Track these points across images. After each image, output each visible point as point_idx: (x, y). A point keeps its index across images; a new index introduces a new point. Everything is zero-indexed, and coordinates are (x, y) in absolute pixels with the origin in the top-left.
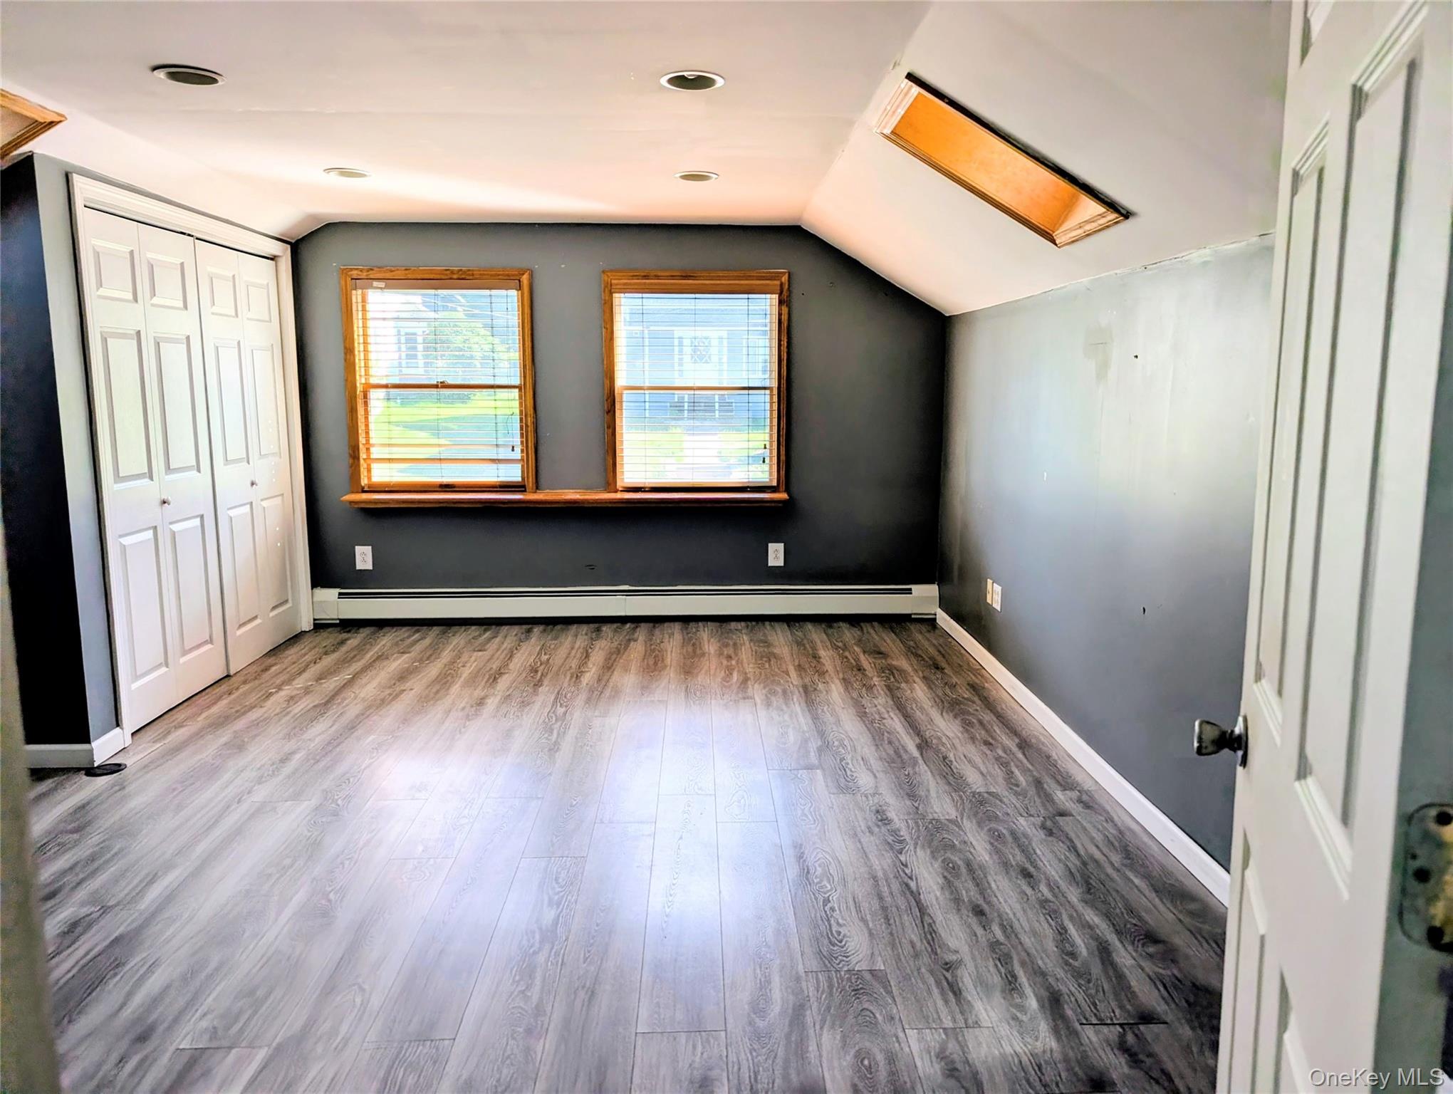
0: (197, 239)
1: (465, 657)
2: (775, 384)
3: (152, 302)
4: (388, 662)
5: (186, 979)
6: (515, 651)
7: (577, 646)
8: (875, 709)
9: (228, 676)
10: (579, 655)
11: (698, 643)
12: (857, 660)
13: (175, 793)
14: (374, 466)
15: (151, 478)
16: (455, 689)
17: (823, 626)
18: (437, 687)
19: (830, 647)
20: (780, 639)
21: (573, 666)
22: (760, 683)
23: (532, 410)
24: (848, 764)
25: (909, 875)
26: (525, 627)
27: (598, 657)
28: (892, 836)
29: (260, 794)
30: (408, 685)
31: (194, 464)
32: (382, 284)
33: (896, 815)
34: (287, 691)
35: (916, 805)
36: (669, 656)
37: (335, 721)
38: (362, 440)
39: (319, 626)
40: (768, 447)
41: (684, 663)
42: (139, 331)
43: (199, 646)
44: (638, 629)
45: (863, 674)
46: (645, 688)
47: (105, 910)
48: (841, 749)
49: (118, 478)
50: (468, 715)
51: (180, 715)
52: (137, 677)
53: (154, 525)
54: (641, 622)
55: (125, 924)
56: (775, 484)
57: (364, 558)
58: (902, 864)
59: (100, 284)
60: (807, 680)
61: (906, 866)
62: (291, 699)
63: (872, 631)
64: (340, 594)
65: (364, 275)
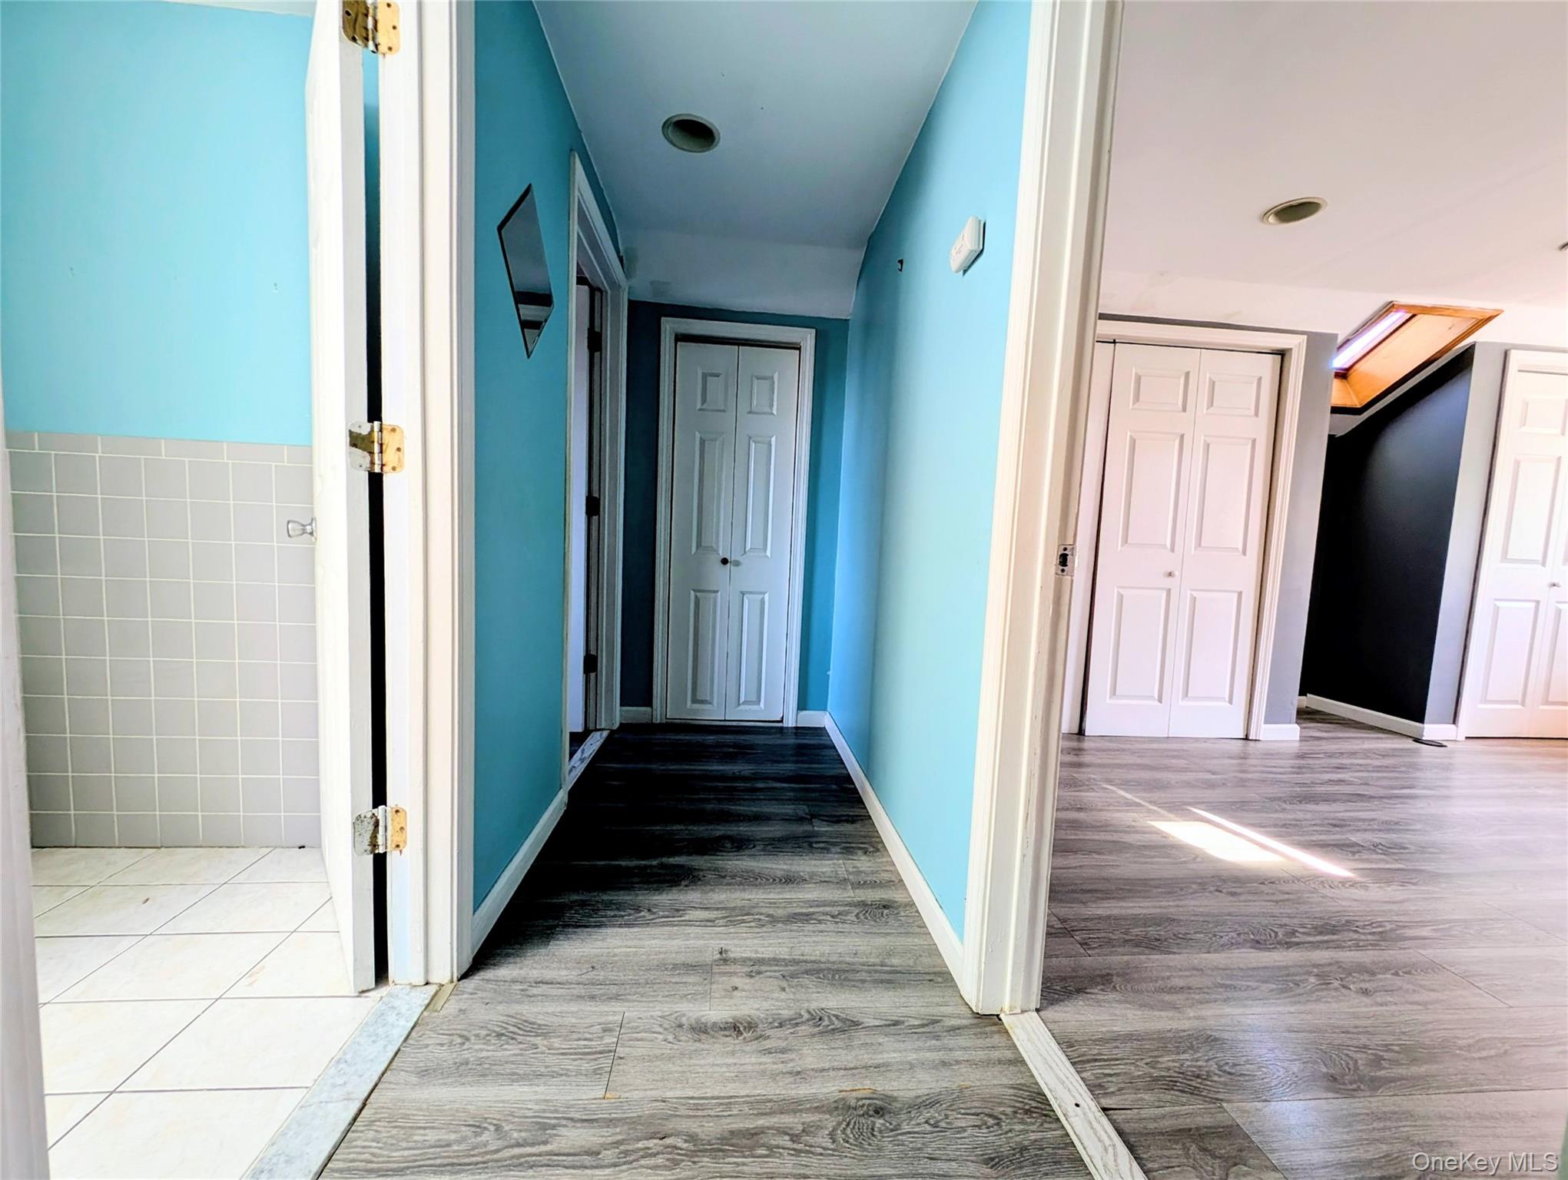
15: (1544, 565)
42: (1561, 457)
49: (1505, 559)
52: (1485, 701)
53: (1537, 599)
59: (1523, 424)
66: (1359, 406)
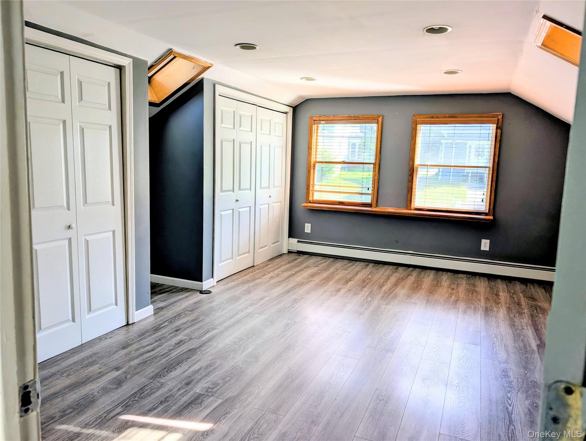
0: (258, 106)
1: (339, 271)
2: (491, 166)
3: (240, 129)
4: (309, 269)
5: (207, 367)
6: (359, 272)
7: (385, 274)
8: (520, 324)
9: (253, 266)
10: (385, 278)
11: (440, 281)
12: (519, 299)
13: (224, 304)
14: (315, 193)
15: (233, 192)
16: (331, 283)
17: (507, 282)
18: (324, 281)
19: (506, 291)
20: (482, 285)
21: (381, 282)
22: (464, 303)
23: (378, 173)
24: (496, 346)
25: (510, 404)
26: (366, 263)
27: (393, 279)
28: (507, 383)
29: (250, 310)
30: (314, 279)
31: (249, 188)
32: (324, 122)
33: (513, 374)
34: (271, 274)
35: (526, 372)
36: (425, 284)
37: (283, 288)
38: (311, 183)
39: (290, 252)
40: (485, 194)
41: (431, 288)
42: (234, 139)
43: (244, 254)
44: (415, 271)
45: (520, 307)
46: (409, 296)
47: (191, 339)
48: (495, 339)
49: (222, 191)
50: (332, 294)
51: (234, 277)
52: (221, 262)
53: (232, 208)
54: (417, 268)
55: (195, 345)
56: (487, 212)
57: (308, 228)
58: (508, 398)
59: (222, 123)
60: (488, 305)
61: (510, 399)
62: (272, 277)
63: (532, 287)
64: (298, 241)
65: (318, 119)
66: (158, 102)
